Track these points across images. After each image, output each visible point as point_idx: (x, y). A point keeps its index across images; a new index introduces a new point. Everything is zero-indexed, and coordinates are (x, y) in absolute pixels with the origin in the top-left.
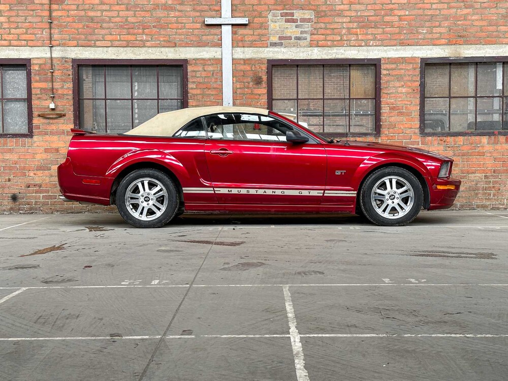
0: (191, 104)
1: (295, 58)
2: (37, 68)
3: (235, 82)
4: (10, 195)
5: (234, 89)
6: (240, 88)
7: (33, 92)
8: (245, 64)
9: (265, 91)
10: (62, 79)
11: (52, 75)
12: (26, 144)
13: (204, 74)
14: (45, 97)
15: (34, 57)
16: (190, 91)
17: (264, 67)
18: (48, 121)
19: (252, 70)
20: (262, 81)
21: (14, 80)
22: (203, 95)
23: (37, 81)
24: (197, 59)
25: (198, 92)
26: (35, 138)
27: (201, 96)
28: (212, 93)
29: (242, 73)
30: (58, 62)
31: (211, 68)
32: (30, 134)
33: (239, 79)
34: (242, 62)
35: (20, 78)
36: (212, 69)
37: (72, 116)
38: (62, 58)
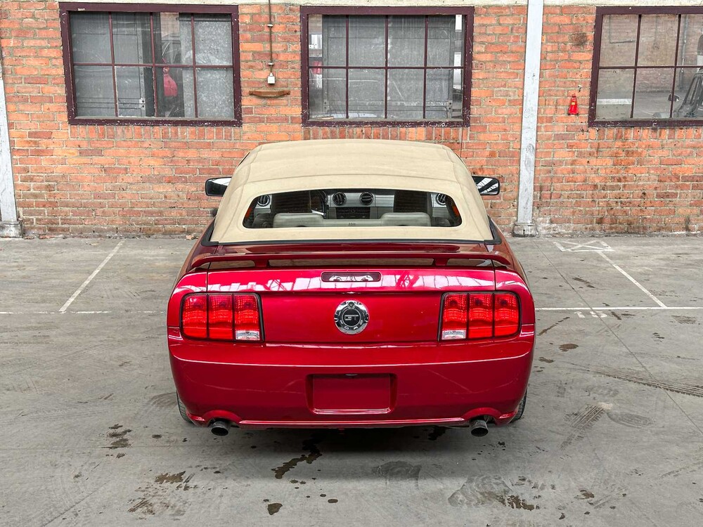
0: (477, 77)
1: (638, 5)
2: (247, 20)
3: (544, 42)
4: (209, 210)
5: (543, 53)
6: (552, 52)
7: (242, 58)
8: (561, 14)
9: (589, 56)
10: (285, 39)
11: (271, 32)
12: (233, 136)
13: (498, 30)
14: (259, 64)
15: (243, 2)
16: (475, 55)
17: (591, 19)
18: (263, 102)
19: (572, 24)
20: (586, 41)
21: (210, 37)
22: (495, 63)
23: (247, 41)
24: (490, 6)
25: (488, 57)
26: (245, 127)
27: (492, 64)
28: (508, 59)
29: (557, 28)
30: (279, 12)
31: (509, 21)
32: (237, 121)
33: (551, 38)
34: (558, 11)
35: (219, 34)
36: (511, 22)
37: (300, 95)
38: (286, 5)
